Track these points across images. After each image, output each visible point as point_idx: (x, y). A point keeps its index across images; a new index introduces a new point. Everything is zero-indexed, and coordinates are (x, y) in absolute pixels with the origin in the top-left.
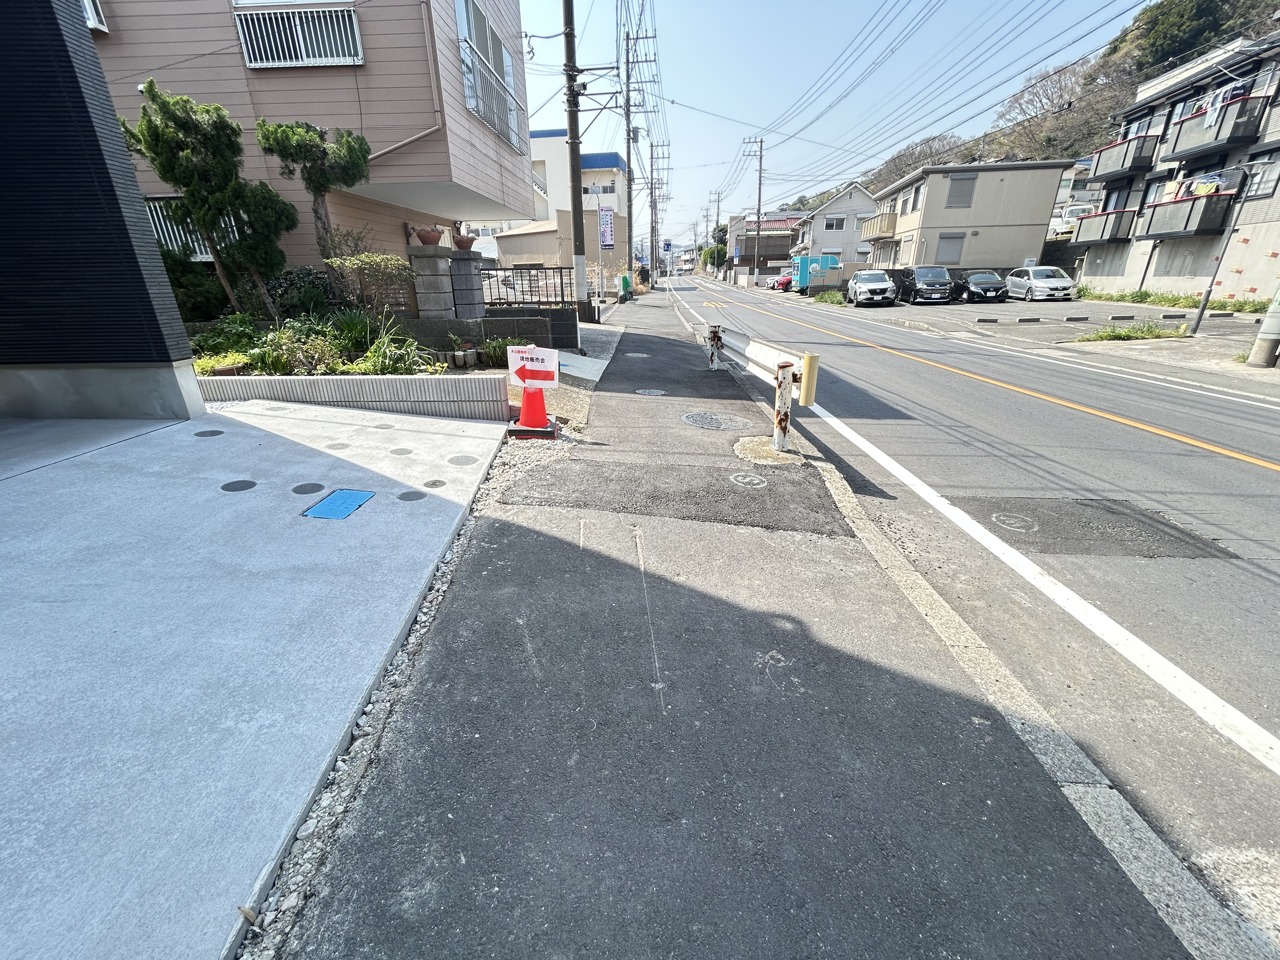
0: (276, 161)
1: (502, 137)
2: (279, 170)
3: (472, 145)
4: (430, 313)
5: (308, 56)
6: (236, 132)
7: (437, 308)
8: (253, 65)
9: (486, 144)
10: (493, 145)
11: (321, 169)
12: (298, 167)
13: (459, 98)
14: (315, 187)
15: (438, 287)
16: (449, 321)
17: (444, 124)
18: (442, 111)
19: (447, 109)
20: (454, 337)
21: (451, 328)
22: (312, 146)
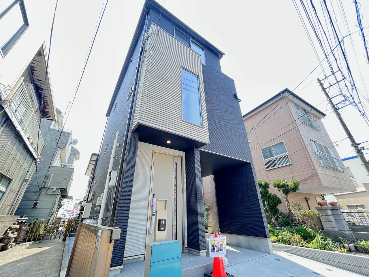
0: (277, 188)
1: (335, 169)
2: (277, 190)
3: (326, 174)
4: (328, 228)
5: (279, 165)
6: (268, 184)
7: (330, 227)
8: (267, 169)
9: (331, 173)
10: (333, 172)
11: (287, 189)
12: (281, 190)
13: (319, 164)
14: (286, 193)
15: (330, 220)
16: (337, 232)
17: (317, 172)
18: (315, 169)
19: (316, 168)
20: (342, 238)
21: (339, 235)
22: (285, 185)
